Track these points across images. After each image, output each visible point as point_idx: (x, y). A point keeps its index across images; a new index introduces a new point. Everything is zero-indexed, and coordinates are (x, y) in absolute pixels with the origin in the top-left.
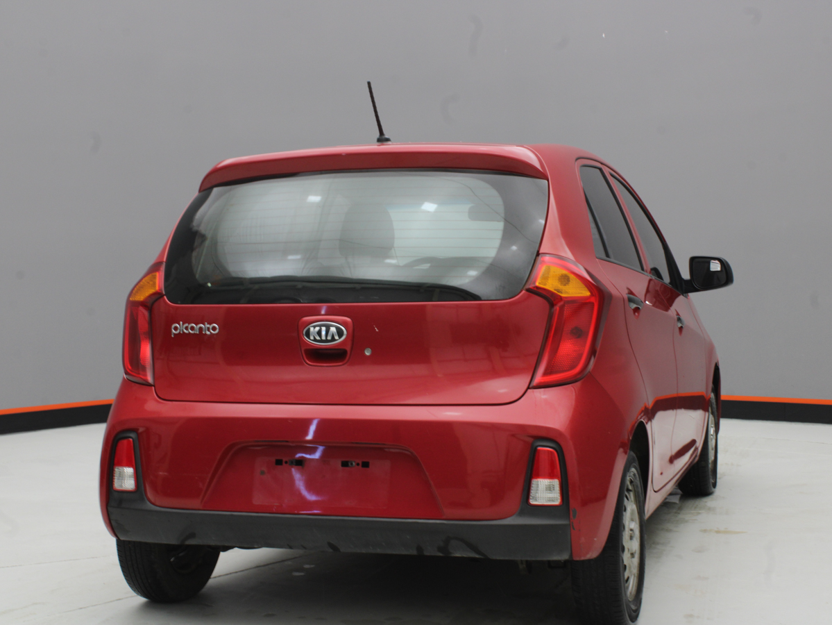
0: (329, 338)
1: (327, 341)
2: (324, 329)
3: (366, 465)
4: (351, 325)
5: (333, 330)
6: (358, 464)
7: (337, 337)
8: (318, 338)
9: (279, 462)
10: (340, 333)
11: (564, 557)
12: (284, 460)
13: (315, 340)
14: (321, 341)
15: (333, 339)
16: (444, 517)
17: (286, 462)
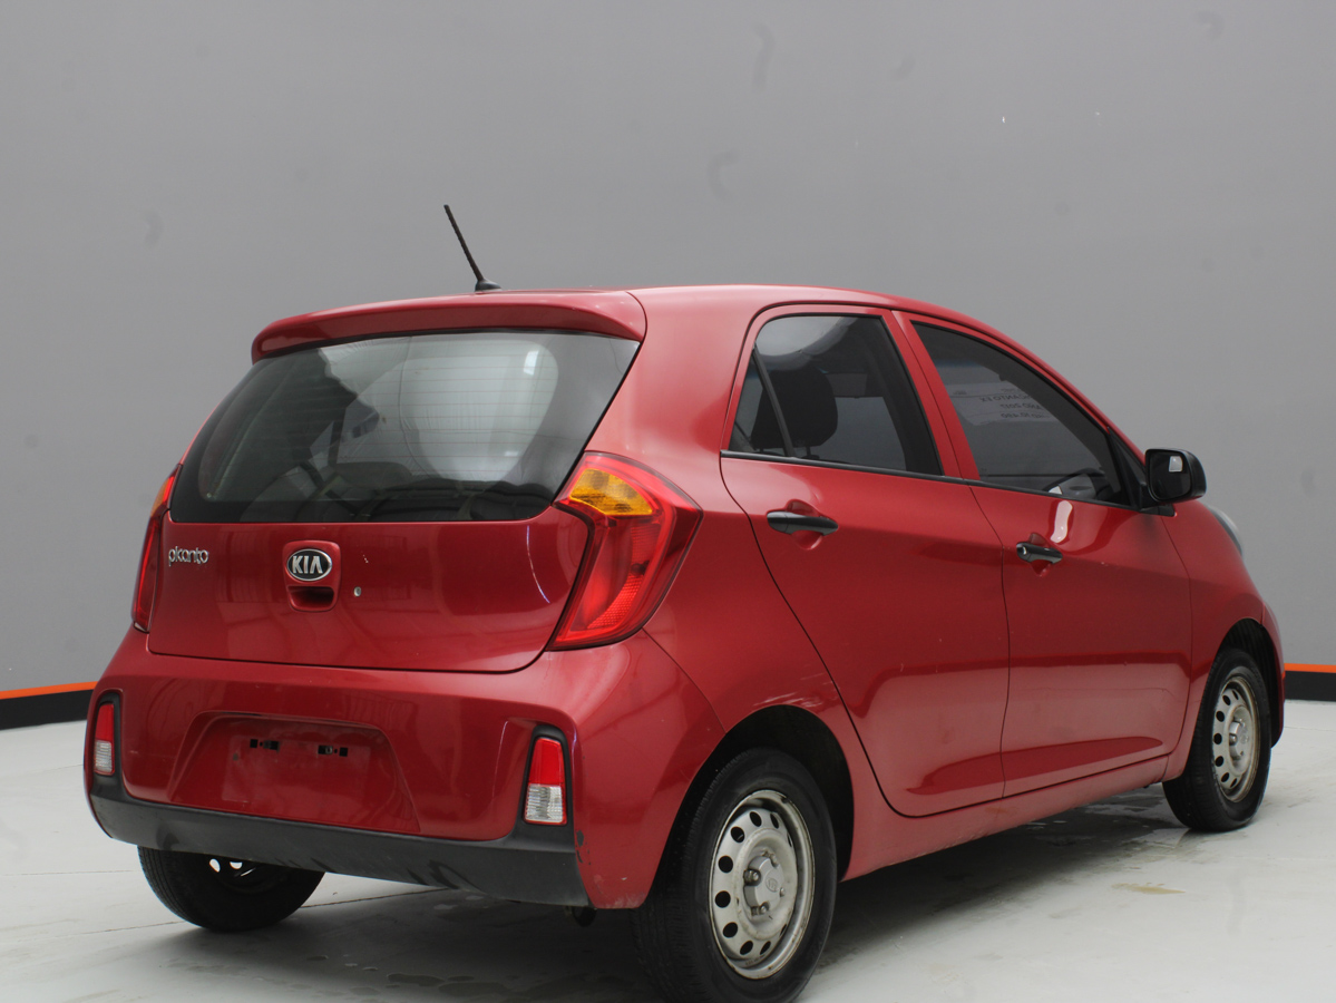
0: (312, 572)
1: (309, 576)
2: (307, 558)
3: (344, 752)
4: (339, 555)
5: (316, 560)
6: (336, 751)
7: (320, 572)
8: (301, 572)
9: (254, 744)
10: (325, 565)
11: (582, 902)
12: (260, 740)
13: (297, 574)
14: (303, 575)
15: (316, 574)
16: (421, 833)
17: (261, 744)
